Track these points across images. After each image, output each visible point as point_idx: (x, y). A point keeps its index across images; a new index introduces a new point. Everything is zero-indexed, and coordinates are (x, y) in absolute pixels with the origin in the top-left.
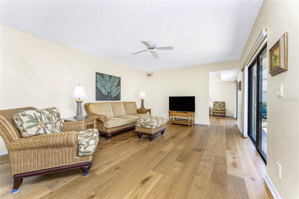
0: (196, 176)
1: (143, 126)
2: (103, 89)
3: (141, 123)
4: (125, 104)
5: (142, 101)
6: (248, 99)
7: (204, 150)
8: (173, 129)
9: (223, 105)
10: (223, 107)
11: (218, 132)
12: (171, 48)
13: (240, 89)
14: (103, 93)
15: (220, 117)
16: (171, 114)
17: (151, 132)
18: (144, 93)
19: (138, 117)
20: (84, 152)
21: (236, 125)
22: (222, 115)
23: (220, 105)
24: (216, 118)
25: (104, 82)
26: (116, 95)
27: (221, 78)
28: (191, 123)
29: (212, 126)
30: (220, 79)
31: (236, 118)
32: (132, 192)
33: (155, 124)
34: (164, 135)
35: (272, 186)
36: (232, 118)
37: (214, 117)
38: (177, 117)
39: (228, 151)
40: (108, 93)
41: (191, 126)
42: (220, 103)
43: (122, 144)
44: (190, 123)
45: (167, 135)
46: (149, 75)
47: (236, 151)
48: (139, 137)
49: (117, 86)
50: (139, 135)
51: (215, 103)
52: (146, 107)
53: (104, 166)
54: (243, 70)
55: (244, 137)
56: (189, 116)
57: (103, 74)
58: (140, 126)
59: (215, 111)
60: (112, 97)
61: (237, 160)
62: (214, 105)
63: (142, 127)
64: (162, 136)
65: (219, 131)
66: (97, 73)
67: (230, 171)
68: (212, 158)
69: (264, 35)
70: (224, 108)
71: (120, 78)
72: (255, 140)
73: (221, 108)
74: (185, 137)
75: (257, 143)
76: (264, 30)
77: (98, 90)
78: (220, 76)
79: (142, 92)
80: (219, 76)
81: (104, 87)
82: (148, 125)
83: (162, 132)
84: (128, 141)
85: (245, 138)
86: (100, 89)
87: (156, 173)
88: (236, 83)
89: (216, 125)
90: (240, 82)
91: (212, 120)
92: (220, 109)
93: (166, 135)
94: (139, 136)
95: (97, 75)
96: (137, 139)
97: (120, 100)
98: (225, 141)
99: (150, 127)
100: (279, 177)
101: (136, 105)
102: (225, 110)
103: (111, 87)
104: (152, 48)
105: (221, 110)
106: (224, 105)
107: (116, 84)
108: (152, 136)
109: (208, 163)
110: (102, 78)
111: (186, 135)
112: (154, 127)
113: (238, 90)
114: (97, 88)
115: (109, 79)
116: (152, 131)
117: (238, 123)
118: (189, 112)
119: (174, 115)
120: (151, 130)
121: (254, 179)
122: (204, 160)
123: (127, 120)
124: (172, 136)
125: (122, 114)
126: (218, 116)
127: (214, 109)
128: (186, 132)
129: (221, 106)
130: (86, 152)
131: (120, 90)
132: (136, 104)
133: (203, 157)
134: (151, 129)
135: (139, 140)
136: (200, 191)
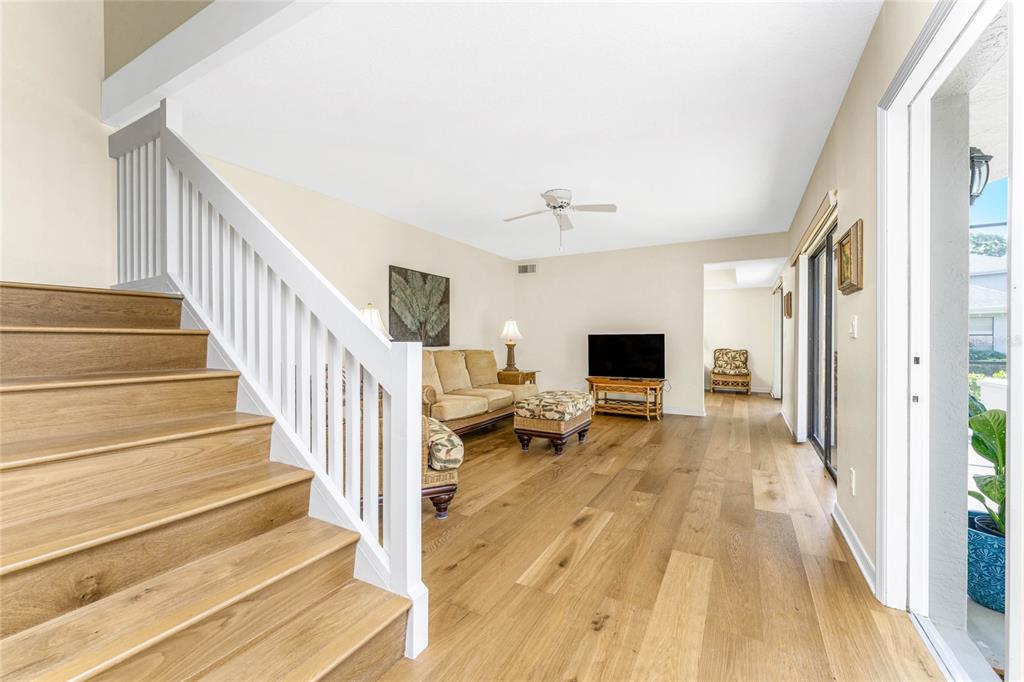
0: (687, 514)
1: (537, 413)
2: (407, 313)
3: (531, 407)
4: (467, 355)
5: (511, 348)
6: (809, 341)
7: (698, 470)
8: (606, 428)
9: (743, 359)
10: (741, 364)
11: (730, 433)
12: (612, 208)
13: (790, 316)
14: (406, 326)
15: (734, 395)
16: (595, 384)
17: (559, 430)
18: (515, 323)
19: (510, 393)
20: (445, 462)
21: (780, 415)
22: (740, 388)
23: (734, 358)
24: (721, 398)
25: (408, 292)
26: (439, 329)
27: (738, 281)
28: (655, 411)
29: (713, 420)
30: (734, 280)
31: (779, 397)
32: (559, 538)
33: (571, 410)
34: (585, 440)
35: (850, 533)
36: (767, 397)
37: (716, 395)
38: (611, 395)
39: (757, 472)
40: (418, 324)
41: (654, 418)
42: (733, 354)
43: (484, 462)
44: (651, 411)
45: (595, 442)
46: (524, 269)
47: (777, 471)
48: (523, 445)
49: (441, 303)
50: (524, 438)
51: (719, 353)
52: (522, 365)
53: (472, 502)
54: (795, 263)
55: (799, 441)
56: (649, 392)
57: (406, 270)
58: (528, 414)
59: (718, 378)
60: (430, 337)
61: (777, 488)
62: (716, 359)
63: (533, 416)
64: (580, 444)
65: (733, 432)
66: (392, 268)
67: (761, 505)
68: (719, 484)
69: (833, 204)
70: (746, 368)
71: (448, 280)
72: (823, 446)
73: (737, 367)
74: (645, 445)
75: (826, 452)
76: (831, 193)
77: (393, 318)
78: (734, 271)
79: (511, 322)
80: (732, 273)
81: (410, 308)
82: (551, 410)
83: (581, 434)
84: (493, 455)
85: (800, 444)
86: (399, 313)
87: (598, 510)
88: (778, 295)
89: (724, 415)
90: (790, 294)
91: (711, 404)
92: (732, 372)
93: (591, 440)
94: (522, 441)
95: (393, 274)
96: (517, 450)
97: (447, 344)
98: (749, 451)
99: (557, 416)
100: (851, 493)
101: (494, 361)
102: (747, 375)
103: (427, 308)
104: (561, 207)
105: (737, 375)
106: (746, 359)
107: (437, 299)
108: (561, 439)
109: (710, 493)
110: (404, 282)
111: (645, 440)
112: (567, 417)
113: (784, 318)
114: (392, 309)
115: (421, 283)
116: (563, 427)
117: (784, 410)
118: (646, 380)
119: (603, 389)
120: (559, 425)
121: (810, 516)
122: (700, 488)
123: (485, 401)
124: (611, 443)
125: (462, 386)
126: (729, 392)
127: (716, 371)
128: (645, 434)
129: (737, 363)
130: (449, 461)
131: (448, 314)
132: (493, 356)
133: (697, 483)
134: (561, 419)
135: (523, 454)
136: (699, 533)
